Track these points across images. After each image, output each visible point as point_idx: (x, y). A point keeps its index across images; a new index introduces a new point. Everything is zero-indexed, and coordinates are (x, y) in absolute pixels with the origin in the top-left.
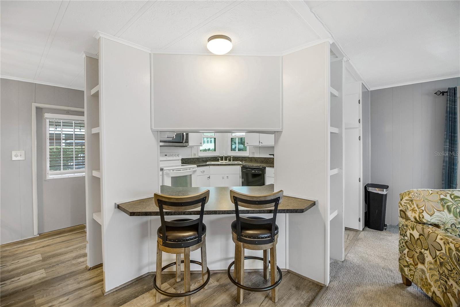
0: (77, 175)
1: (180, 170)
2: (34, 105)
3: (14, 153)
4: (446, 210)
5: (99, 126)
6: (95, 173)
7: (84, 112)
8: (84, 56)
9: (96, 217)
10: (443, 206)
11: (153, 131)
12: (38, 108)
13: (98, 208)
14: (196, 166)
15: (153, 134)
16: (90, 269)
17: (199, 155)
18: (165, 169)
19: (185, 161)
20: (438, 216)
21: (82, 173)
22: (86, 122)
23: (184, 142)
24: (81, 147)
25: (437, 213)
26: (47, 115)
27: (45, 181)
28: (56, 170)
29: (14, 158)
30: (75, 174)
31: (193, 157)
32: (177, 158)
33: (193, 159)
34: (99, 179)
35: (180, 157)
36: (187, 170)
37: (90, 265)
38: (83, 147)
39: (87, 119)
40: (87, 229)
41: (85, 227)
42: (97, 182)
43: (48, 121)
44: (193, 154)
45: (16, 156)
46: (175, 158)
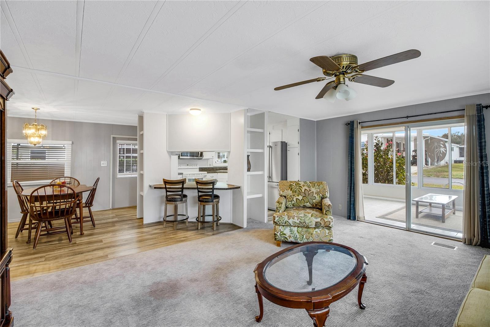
0: (133, 176)
1: (195, 175)
2: (112, 136)
3: (102, 162)
4: (290, 190)
5: (143, 150)
6: (141, 172)
7: (137, 139)
8: (138, 116)
9: (141, 193)
10: (289, 188)
11: (168, 152)
12: (114, 138)
13: (142, 189)
14: (206, 172)
15: (168, 153)
16: (138, 219)
17: (214, 165)
18: (184, 173)
19: (202, 169)
20: (286, 192)
21: (135, 175)
22: (138, 144)
23: (199, 156)
24: (134, 159)
25: (286, 191)
26: (118, 141)
27: (116, 178)
28: (122, 172)
29: (102, 165)
30: (132, 175)
31: (209, 167)
32: (196, 167)
33: (209, 168)
34: (143, 174)
35: (198, 167)
36: (199, 175)
37: (138, 217)
38: (136, 159)
39: (139, 143)
40: (137, 207)
41: (136, 207)
42: (142, 176)
43: (118, 144)
44: (208, 164)
45: (103, 164)
46: (194, 167)
